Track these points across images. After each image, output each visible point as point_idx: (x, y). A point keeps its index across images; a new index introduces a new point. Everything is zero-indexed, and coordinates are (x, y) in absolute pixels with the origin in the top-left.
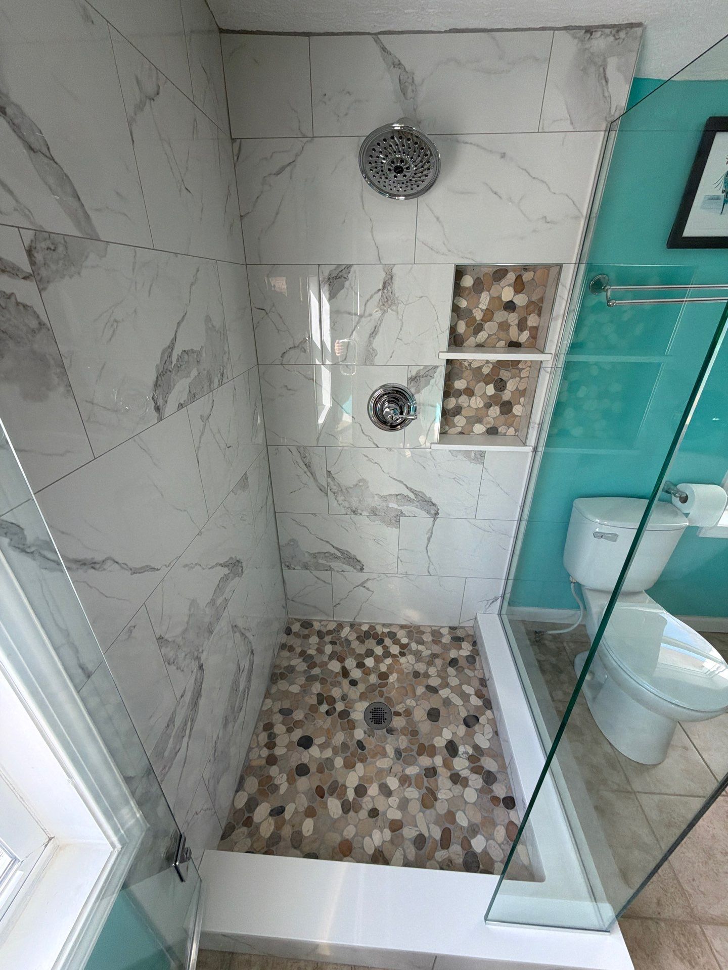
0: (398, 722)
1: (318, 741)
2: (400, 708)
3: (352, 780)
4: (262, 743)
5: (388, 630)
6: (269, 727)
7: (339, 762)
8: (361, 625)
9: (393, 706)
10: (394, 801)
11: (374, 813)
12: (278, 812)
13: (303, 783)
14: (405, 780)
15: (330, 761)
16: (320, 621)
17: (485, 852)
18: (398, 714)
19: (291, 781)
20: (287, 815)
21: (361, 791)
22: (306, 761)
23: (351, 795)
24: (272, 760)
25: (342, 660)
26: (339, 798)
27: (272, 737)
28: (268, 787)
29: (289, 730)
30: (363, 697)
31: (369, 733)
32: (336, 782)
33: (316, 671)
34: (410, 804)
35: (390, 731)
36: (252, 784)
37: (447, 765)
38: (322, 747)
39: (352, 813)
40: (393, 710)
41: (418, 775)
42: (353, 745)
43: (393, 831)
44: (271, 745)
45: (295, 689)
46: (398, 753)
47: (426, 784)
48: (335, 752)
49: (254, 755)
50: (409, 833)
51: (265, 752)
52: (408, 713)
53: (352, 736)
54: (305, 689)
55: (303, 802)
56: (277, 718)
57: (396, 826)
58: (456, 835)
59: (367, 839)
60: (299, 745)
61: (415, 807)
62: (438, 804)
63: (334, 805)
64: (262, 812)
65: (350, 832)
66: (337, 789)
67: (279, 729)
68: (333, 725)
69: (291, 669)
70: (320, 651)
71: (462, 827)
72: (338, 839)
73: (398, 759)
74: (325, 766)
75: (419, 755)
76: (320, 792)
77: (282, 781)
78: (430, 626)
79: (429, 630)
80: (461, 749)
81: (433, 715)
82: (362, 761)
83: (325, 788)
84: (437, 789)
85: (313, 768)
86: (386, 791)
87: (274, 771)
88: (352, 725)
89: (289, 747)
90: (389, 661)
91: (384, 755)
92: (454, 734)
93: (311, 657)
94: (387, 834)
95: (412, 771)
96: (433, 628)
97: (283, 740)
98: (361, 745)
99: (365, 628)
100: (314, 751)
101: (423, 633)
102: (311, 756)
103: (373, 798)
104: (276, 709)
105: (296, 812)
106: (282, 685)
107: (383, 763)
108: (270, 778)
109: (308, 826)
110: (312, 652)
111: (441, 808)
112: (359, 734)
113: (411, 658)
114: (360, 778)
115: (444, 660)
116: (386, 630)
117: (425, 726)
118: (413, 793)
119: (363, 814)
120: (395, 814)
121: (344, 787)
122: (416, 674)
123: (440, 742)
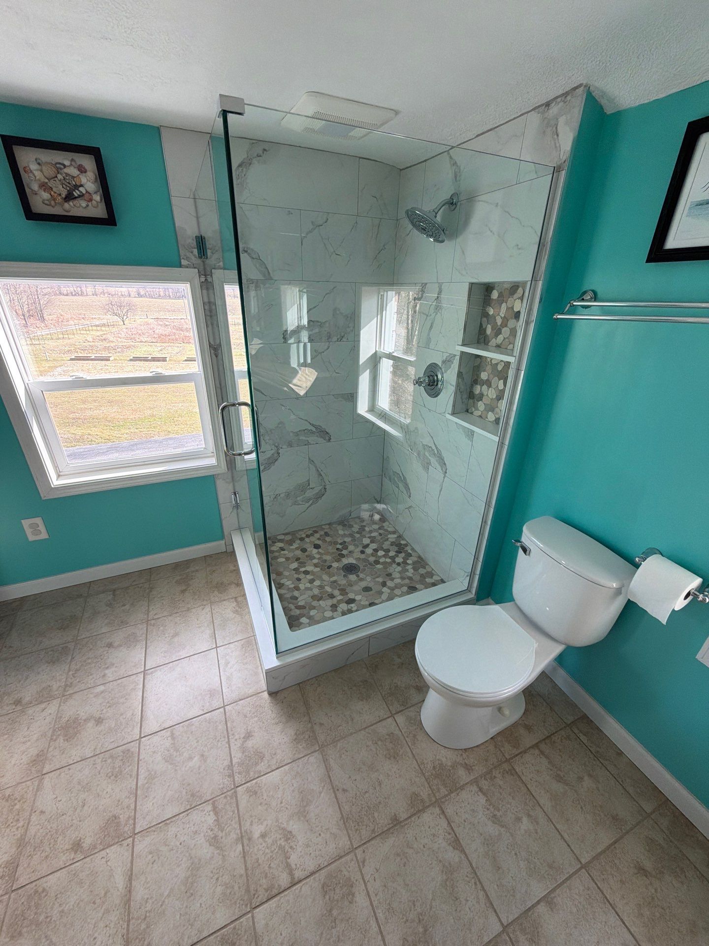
0: (353, 577)
1: (320, 550)
2: (361, 575)
3: (309, 568)
4: (307, 533)
5: (411, 552)
6: (316, 532)
7: (315, 561)
8: (403, 540)
9: (361, 572)
10: (308, 585)
11: (299, 580)
12: (282, 549)
13: (298, 553)
14: (321, 587)
15: (314, 558)
16: (390, 524)
17: (301, 623)
18: (358, 576)
19: (297, 549)
20: (282, 552)
21: (306, 573)
22: (308, 550)
23: (303, 569)
24: (302, 539)
25: (372, 542)
26: (299, 566)
27: (312, 535)
28: (291, 543)
29: (319, 539)
30: (356, 559)
31: (338, 568)
32: (305, 563)
33: (357, 536)
34: (309, 592)
35: (344, 576)
36: (288, 538)
37: (339, 602)
38: (319, 553)
39: (294, 572)
40: (359, 573)
41: (327, 592)
42: (328, 564)
43: (294, 587)
44: (308, 536)
45: (341, 532)
46: (335, 582)
47: (324, 596)
48: (319, 559)
49: (300, 533)
50: (296, 593)
51: (304, 536)
52: (362, 580)
53: (333, 562)
54: (344, 535)
55: (290, 555)
56: (322, 533)
57: (297, 588)
58: (305, 611)
59: (286, 580)
60: (314, 545)
61: (310, 593)
62: (316, 602)
63: (295, 565)
64: (281, 545)
65: (286, 573)
66: (303, 564)
67: (317, 535)
68: (333, 553)
69: (351, 526)
70: (371, 532)
71: (309, 613)
72: (281, 570)
73: (331, 582)
74: (311, 557)
75: (338, 590)
76: (298, 559)
77: (295, 546)
78: (433, 569)
79: (429, 570)
80: (352, 605)
81: (367, 589)
82: (321, 569)
83: (301, 560)
84: (324, 600)
85: (306, 553)
86: (311, 581)
87: (298, 541)
88: (338, 561)
89: (311, 542)
90: (388, 560)
91: (330, 577)
92: (361, 600)
93: (364, 530)
94: (292, 586)
95: (328, 589)
96: (433, 572)
97: (312, 539)
98: (330, 567)
99: (403, 542)
100: (315, 551)
101: (425, 568)
102: (312, 551)
103: (306, 577)
104: (326, 531)
105: (285, 554)
106: (340, 527)
107: (325, 577)
108: (294, 542)
109: (282, 560)
110: (367, 529)
111: (315, 603)
112: (335, 565)
113: (399, 568)
114: (312, 571)
115: (411, 583)
116: (410, 551)
117: (356, 588)
118: (316, 591)
119: (296, 576)
120: (302, 586)
121: (305, 567)
122: (389, 575)
123: (351, 596)
